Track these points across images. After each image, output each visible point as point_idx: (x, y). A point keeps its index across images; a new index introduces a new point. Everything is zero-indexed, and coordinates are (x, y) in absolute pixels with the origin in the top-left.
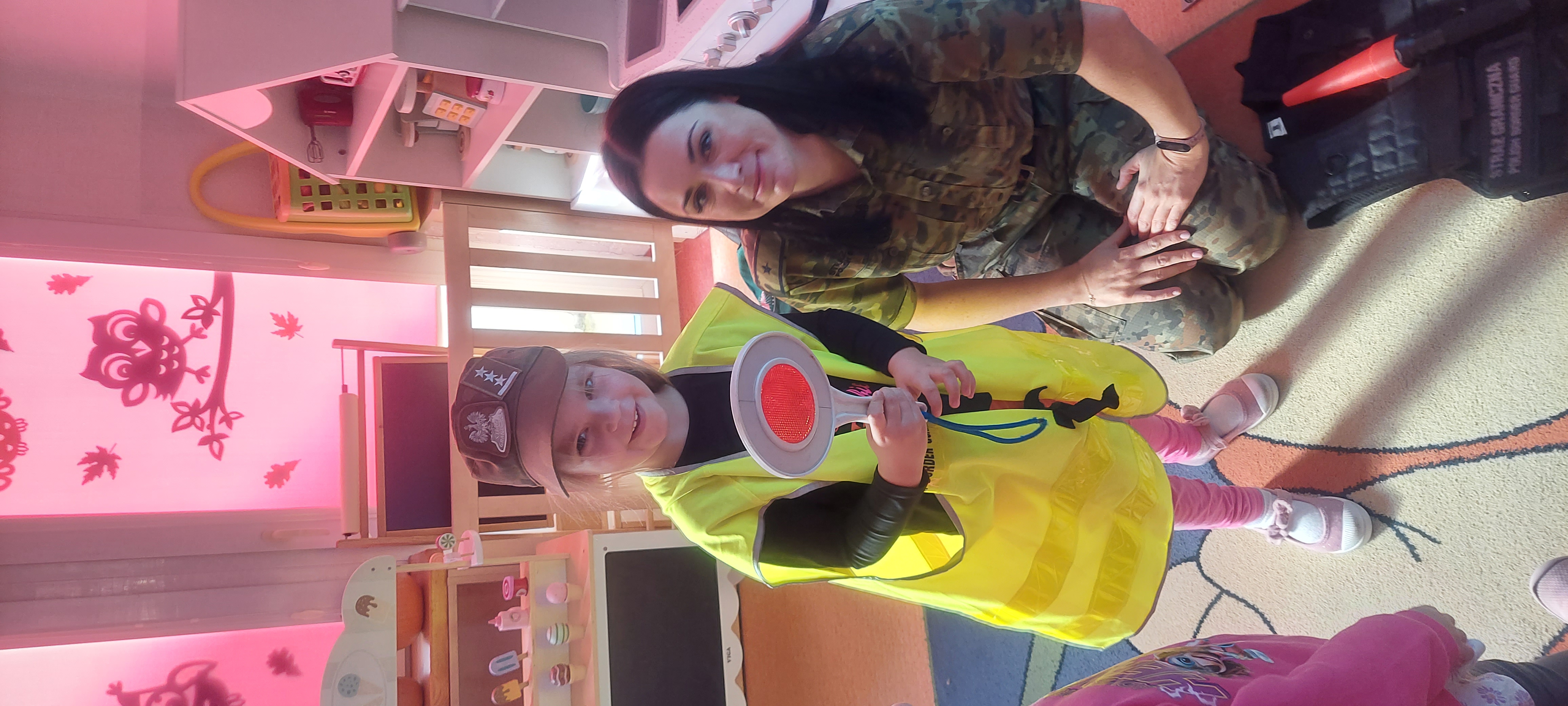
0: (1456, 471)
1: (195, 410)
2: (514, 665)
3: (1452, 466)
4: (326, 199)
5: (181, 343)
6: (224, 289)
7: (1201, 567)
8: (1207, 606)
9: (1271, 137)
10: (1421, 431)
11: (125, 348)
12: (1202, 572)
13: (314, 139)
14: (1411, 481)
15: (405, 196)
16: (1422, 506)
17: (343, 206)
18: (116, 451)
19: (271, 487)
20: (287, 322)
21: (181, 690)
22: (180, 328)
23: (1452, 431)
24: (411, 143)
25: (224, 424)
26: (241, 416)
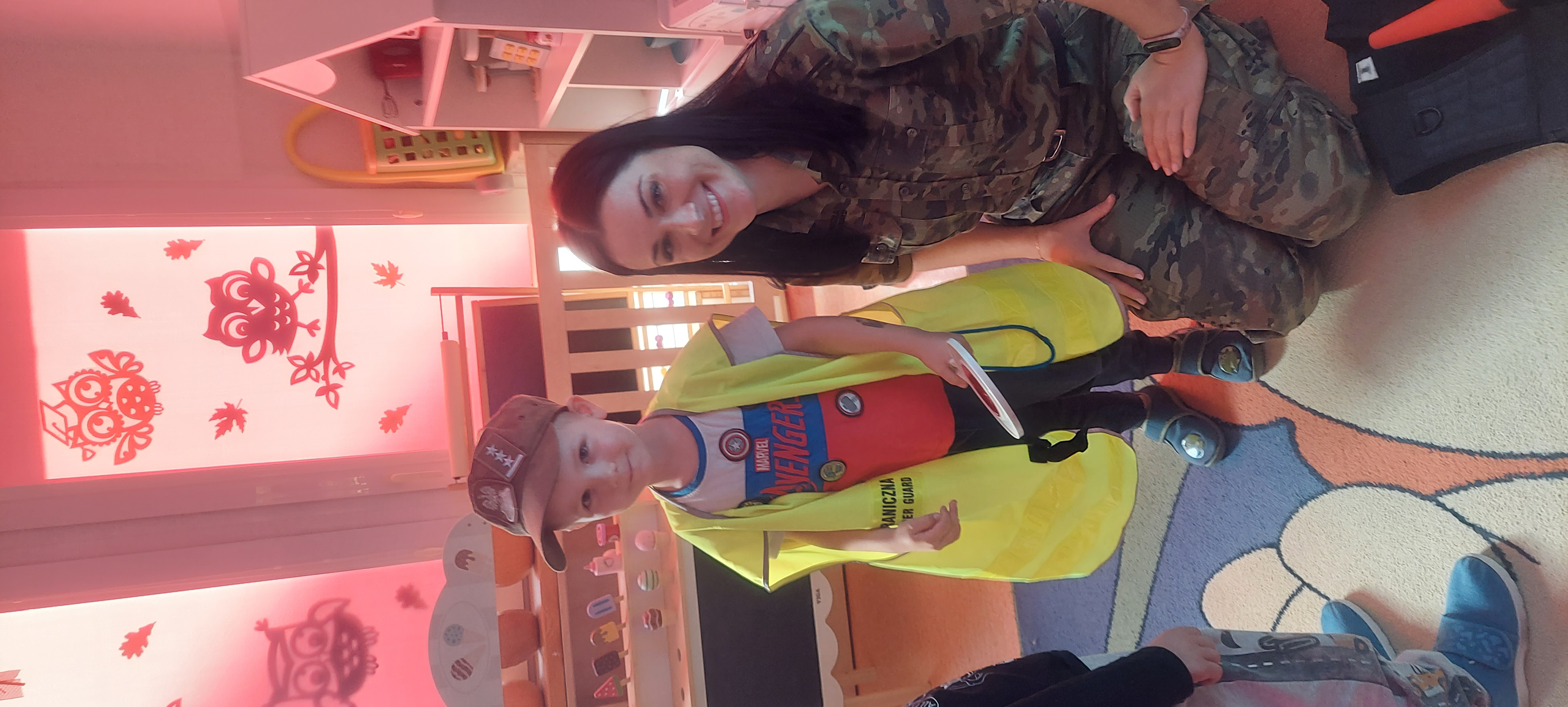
0: (1560, 486)
1: (310, 363)
2: (610, 608)
3: (1556, 480)
4: (409, 150)
5: (291, 299)
6: (326, 243)
7: (1282, 555)
8: (1288, 598)
9: (1359, 82)
10: (1522, 436)
11: (241, 307)
12: (1282, 560)
13: (387, 93)
14: (1509, 491)
15: (486, 142)
16: (1521, 520)
17: (426, 156)
18: (243, 406)
19: (386, 432)
20: (388, 272)
21: (320, 625)
22: (290, 284)
23: (1557, 439)
24: (483, 88)
25: (337, 374)
26: (352, 366)
